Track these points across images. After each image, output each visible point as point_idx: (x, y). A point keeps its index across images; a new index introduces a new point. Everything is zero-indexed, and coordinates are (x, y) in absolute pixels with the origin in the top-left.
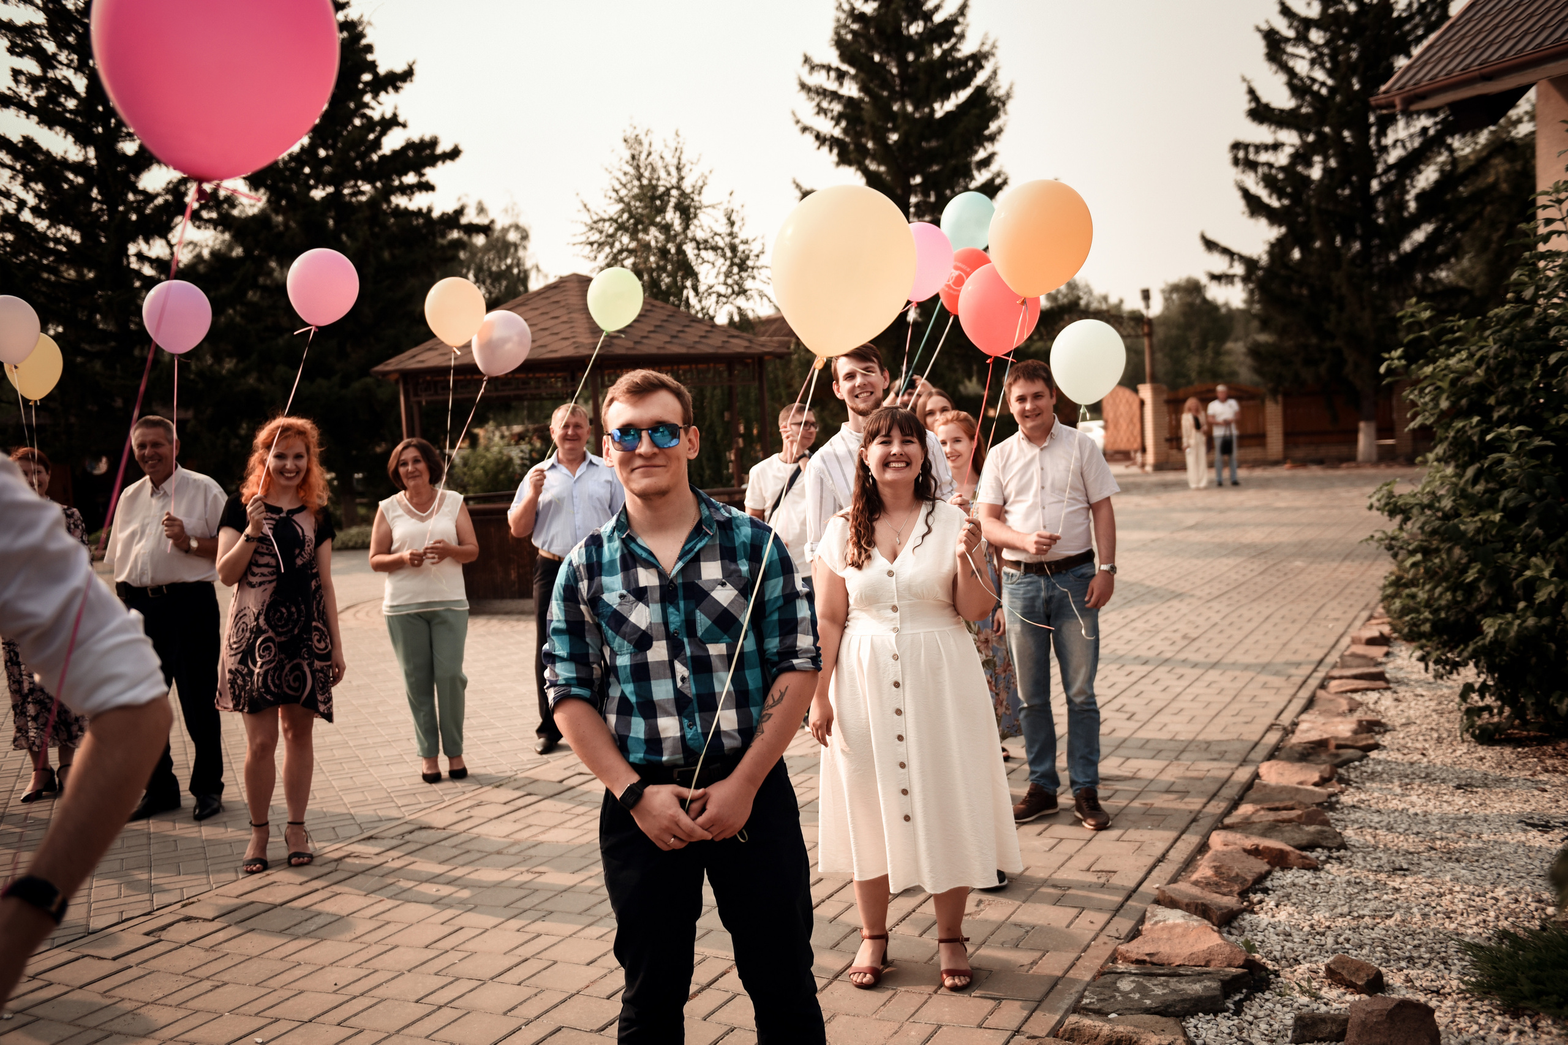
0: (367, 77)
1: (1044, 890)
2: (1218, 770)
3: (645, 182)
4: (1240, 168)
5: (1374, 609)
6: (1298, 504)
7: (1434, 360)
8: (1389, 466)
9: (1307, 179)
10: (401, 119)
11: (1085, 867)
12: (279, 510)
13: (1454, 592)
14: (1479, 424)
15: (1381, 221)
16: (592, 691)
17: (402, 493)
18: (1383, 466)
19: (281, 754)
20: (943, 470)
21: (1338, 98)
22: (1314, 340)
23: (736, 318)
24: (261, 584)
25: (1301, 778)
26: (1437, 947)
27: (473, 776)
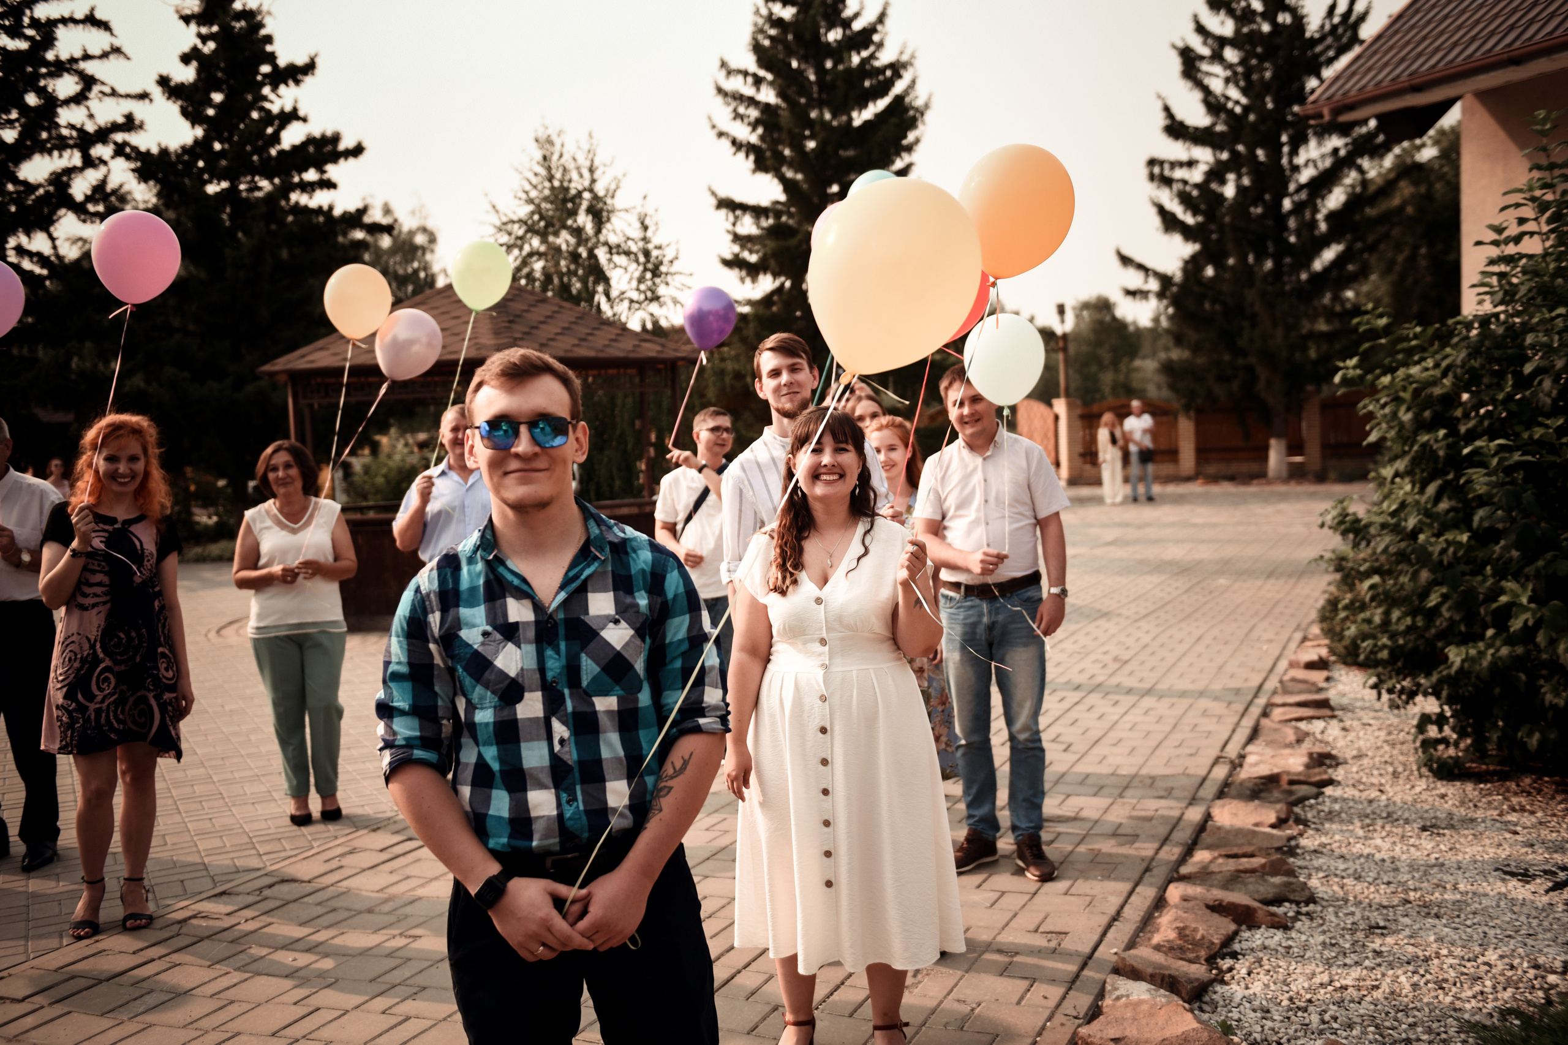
0: (266, 69)
1: (988, 956)
2: (1169, 808)
3: (556, 184)
4: (1155, 184)
5: (1306, 629)
6: (1215, 519)
7: (1392, 370)
8: (1300, 483)
9: (1221, 197)
10: (301, 113)
11: (1032, 927)
12: (112, 521)
13: (1414, 617)
14: (1446, 436)
15: (1292, 239)
16: (440, 754)
17: (271, 501)
18: (1293, 483)
19: (119, 801)
20: (879, 481)
21: (1252, 117)
22: (1227, 357)
23: (649, 326)
24: (94, 606)
25: (1258, 819)
26: (1435, 1025)
27: (348, 817)
